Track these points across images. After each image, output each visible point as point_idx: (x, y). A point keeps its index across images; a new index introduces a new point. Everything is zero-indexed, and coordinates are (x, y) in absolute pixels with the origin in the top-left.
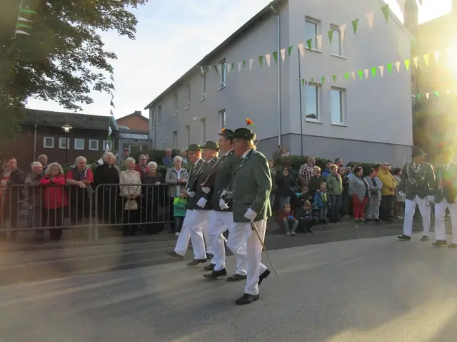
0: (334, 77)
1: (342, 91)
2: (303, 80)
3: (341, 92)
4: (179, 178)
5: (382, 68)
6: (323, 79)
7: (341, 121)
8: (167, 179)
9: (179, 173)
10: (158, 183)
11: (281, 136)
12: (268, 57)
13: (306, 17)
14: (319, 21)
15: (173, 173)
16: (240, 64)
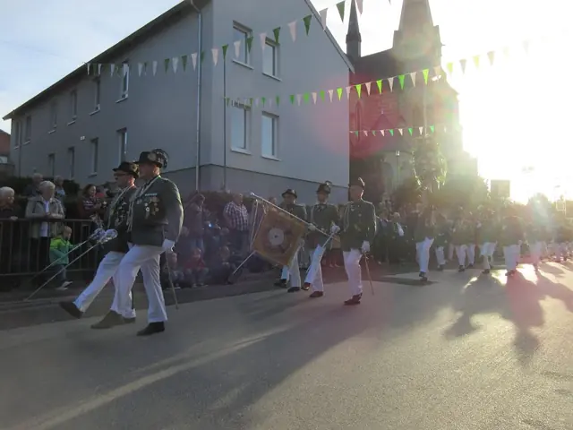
0: (264, 99)
1: (275, 117)
2: (228, 99)
3: (273, 120)
4: (47, 210)
5: (315, 95)
6: (251, 99)
7: (273, 154)
8: (29, 213)
9: (47, 204)
10: (14, 218)
11: (200, 167)
12: (175, 61)
13: (235, 22)
14: (250, 30)
15: (39, 204)
16: (140, 66)
